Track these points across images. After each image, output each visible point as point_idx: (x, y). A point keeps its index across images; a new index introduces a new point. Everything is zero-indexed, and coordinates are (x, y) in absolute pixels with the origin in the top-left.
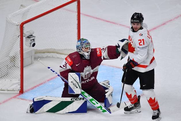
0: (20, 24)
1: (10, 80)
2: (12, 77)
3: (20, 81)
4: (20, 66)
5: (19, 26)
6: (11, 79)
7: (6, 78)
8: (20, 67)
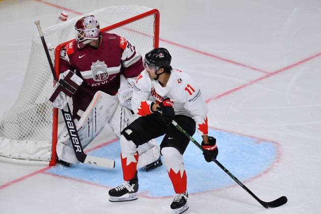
0: (55, 48)
1: (34, 142)
2: (39, 138)
3: (51, 144)
4: (52, 118)
5: (53, 51)
6: (36, 142)
7: (27, 138)
8: (52, 121)
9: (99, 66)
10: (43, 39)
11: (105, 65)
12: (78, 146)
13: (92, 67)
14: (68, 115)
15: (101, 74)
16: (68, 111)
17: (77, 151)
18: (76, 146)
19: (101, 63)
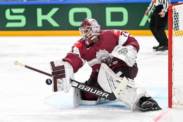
9: (102, 53)
10: (26, 67)
11: (107, 52)
12: (104, 94)
13: (97, 55)
14: (80, 85)
15: (105, 59)
16: (78, 84)
17: (106, 97)
18: (102, 96)
19: (102, 51)
